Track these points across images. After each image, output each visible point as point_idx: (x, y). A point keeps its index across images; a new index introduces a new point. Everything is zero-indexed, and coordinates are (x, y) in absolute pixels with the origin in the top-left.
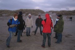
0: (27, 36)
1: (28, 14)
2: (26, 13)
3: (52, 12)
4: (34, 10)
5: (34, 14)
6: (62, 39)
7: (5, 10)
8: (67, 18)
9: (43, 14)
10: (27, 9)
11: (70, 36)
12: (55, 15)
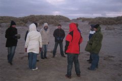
0: (42, 58)
1: (43, 23)
2: (41, 21)
3: (81, 20)
4: (52, 17)
5: (53, 23)
6: (99, 64)
7: (5, 17)
8: (106, 29)
9: (68, 23)
10: (41, 15)
11: (112, 58)
12: (87, 24)
